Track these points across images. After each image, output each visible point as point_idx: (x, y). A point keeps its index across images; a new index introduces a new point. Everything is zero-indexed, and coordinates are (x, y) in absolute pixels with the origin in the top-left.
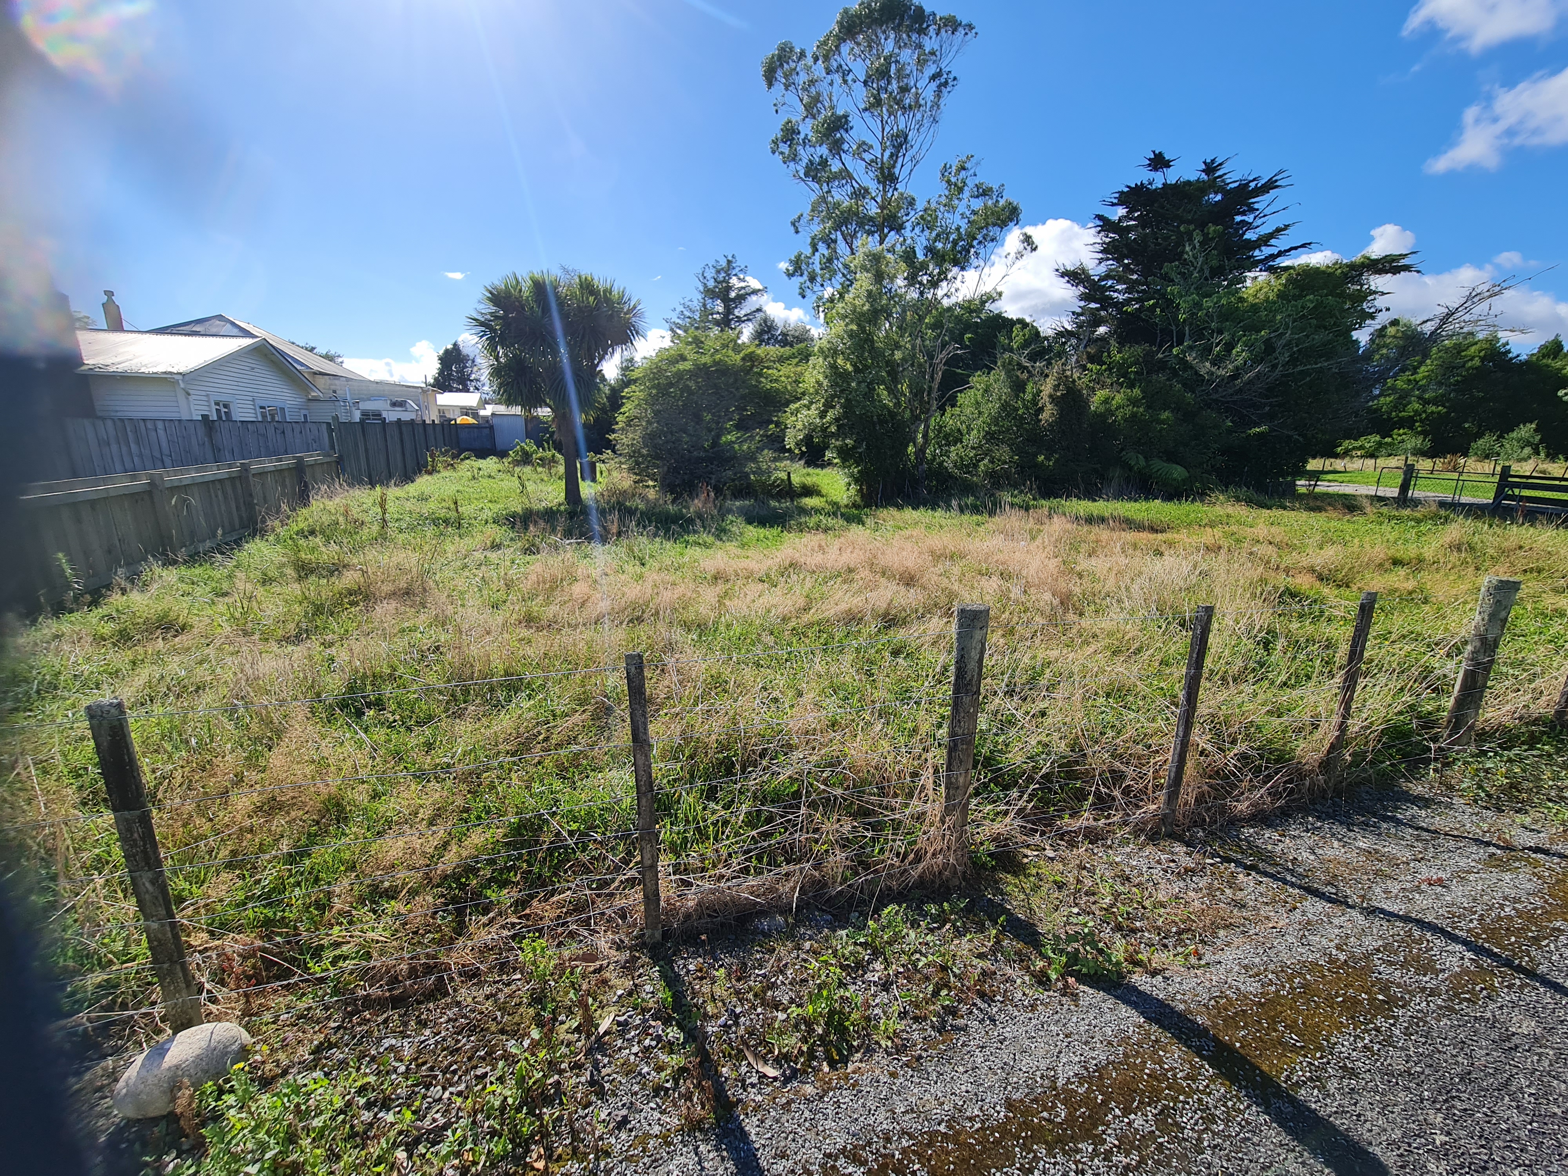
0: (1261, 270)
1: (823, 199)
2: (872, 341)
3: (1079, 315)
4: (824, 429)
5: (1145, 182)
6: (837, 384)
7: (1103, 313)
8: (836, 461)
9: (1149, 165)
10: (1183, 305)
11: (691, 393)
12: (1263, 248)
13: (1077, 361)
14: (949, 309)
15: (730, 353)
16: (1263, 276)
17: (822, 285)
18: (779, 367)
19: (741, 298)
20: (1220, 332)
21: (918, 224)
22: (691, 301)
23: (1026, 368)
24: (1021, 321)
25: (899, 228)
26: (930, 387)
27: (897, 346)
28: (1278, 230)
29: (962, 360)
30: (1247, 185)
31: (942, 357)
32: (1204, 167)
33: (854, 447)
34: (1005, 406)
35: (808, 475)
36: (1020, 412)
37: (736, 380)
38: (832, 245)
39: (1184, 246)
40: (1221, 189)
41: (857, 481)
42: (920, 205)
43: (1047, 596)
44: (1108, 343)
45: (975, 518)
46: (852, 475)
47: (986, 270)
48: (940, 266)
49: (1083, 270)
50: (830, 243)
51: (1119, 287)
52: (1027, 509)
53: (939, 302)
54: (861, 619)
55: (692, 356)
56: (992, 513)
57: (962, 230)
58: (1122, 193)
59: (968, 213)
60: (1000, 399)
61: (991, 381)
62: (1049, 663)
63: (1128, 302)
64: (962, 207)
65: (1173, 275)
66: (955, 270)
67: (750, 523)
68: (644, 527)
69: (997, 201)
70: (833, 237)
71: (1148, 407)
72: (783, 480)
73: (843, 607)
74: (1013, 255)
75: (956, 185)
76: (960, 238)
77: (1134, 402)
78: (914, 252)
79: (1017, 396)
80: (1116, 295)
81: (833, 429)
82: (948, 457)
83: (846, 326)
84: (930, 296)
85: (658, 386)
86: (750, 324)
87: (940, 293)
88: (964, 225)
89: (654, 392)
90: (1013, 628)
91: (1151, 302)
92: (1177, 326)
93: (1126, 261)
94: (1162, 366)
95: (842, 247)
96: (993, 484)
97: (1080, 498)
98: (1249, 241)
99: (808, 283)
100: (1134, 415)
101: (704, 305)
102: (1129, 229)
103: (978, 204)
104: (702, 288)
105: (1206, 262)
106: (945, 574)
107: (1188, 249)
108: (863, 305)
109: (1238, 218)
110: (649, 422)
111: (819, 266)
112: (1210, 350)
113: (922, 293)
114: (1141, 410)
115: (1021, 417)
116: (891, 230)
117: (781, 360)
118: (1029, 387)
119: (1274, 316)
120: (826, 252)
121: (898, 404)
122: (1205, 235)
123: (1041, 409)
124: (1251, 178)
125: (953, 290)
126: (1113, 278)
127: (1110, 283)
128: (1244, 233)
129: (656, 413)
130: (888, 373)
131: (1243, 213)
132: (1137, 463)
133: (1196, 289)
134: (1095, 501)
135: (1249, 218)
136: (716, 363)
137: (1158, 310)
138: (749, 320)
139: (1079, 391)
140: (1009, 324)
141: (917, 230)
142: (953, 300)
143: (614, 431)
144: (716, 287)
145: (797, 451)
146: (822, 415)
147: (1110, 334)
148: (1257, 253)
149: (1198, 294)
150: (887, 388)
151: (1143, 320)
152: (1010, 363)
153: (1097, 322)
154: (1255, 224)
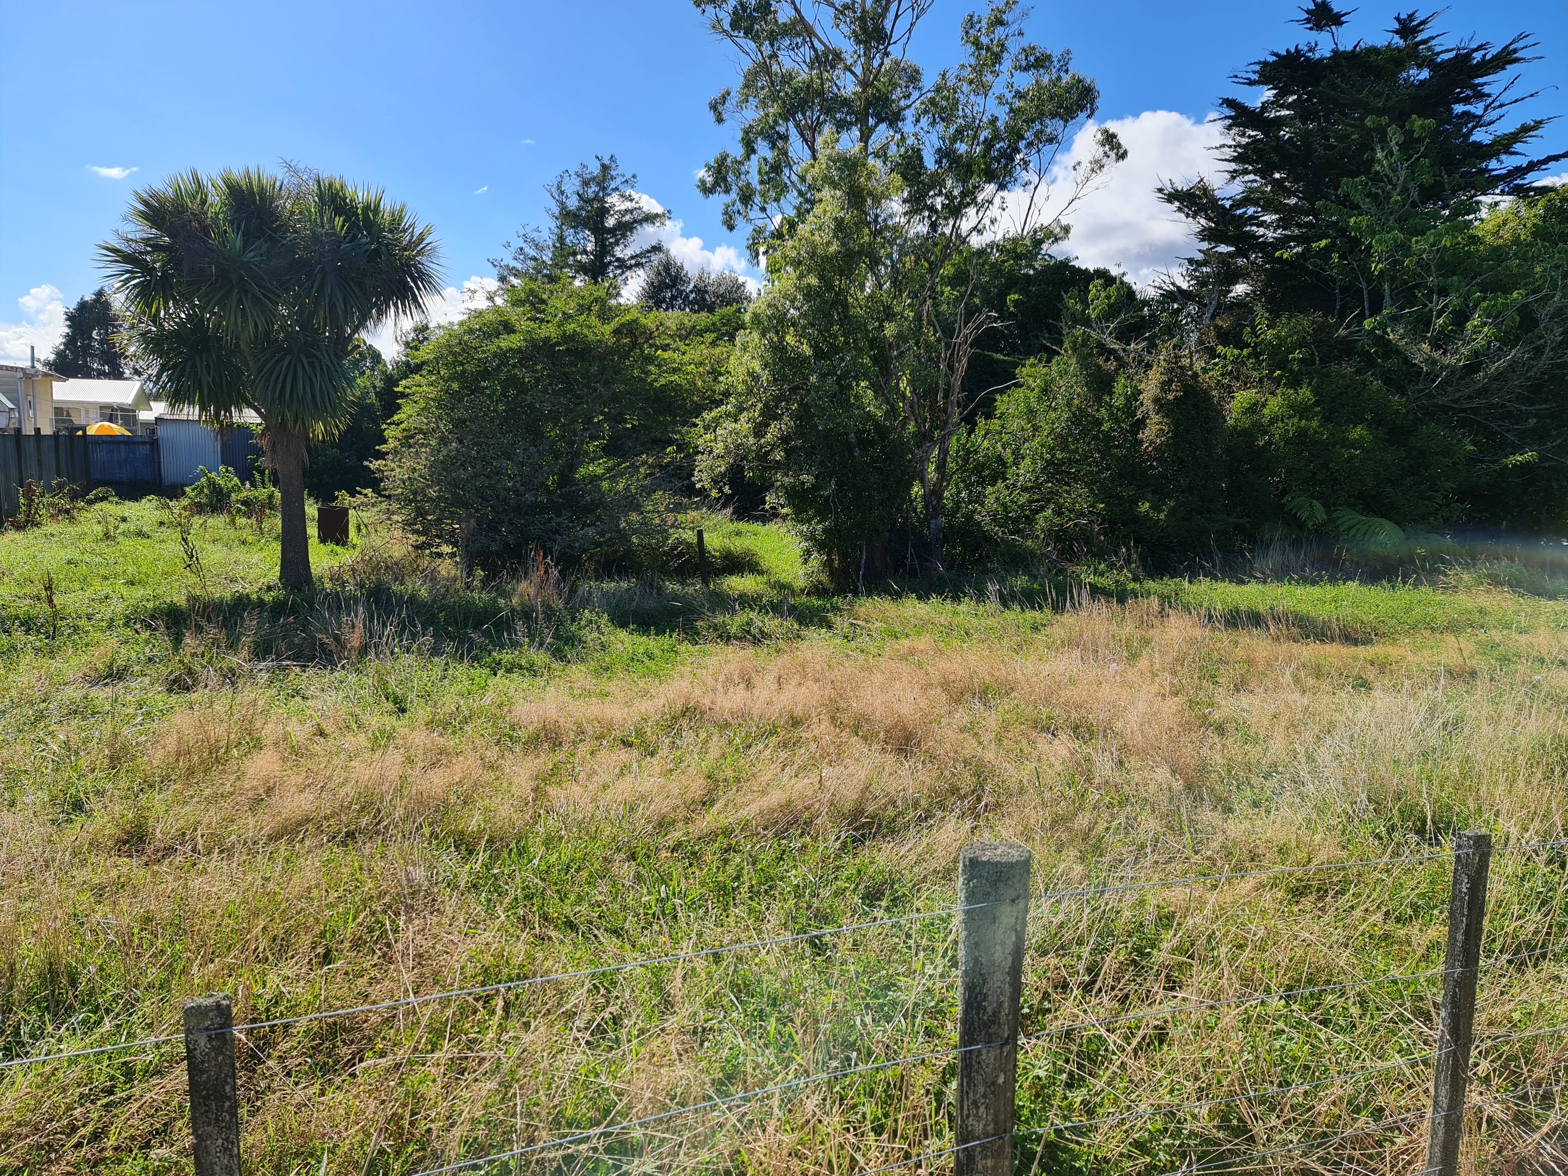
0: (1503, 193)
1: (764, 68)
2: (846, 306)
3: (1199, 264)
4: (762, 456)
5: (1303, 47)
6: (784, 379)
7: (1241, 261)
8: (785, 511)
9: (1308, 20)
10: (1377, 248)
11: (523, 389)
12: (1503, 157)
13: (1200, 342)
14: (981, 253)
15: (594, 320)
16: (1507, 202)
17: (763, 209)
18: (683, 348)
19: (625, 228)
20: (1443, 292)
21: (925, 112)
22: (537, 230)
23: (1114, 351)
24: (1103, 275)
25: (894, 119)
26: (948, 384)
27: (889, 314)
28: (1525, 129)
29: (1004, 337)
30: (1468, 56)
31: (966, 332)
32: (1397, 26)
33: (815, 487)
34: (1078, 418)
35: (738, 534)
36: (1105, 427)
37: (603, 370)
38: (780, 144)
39: (1374, 150)
40: (1429, 62)
41: (821, 546)
42: (929, 81)
43: (1162, 774)
44: (1252, 311)
45: (1031, 615)
46: (811, 537)
47: (1042, 188)
48: (964, 181)
49: (1205, 190)
50: (776, 139)
51: (1267, 218)
52: (1121, 601)
53: (964, 241)
54: (808, 823)
55: (524, 325)
56: (1058, 608)
57: (1000, 124)
58: (1265, 64)
59: (1009, 96)
60: (1069, 405)
61: (1054, 374)
62: (1170, 917)
63: (1282, 242)
64: (999, 86)
65: (1357, 198)
66: (990, 188)
67: (623, 625)
68: (414, 636)
69: (1059, 78)
70: (781, 129)
71: (1327, 419)
72: (689, 545)
73: (776, 797)
74: (1086, 166)
75: (988, 49)
76: (996, 137)
77: (1301, 410)
78: (920, 158)
79: (1099, 400)
80: (1261, 231)
81: (778, 455)
82: (982, 505)
83: (801, 277)
84: (947, 231)
85: (461, 377)
86: (641, 272)
87: (965, 226)
88: (1003, 116)
89: (455, 386)
90: (1100, 839)
91: (1323, 243)
92: (1369, 282)
93: (1277, 176)
94: (1347, 348)
95: (797, 147)
96: (1062, 552)
97: (1215, 578)
98: (1478, 145)
99: (739, 206)
100: (1302, 433)
101: (561, 239)
102: (1279, 122)
103: (1025, 81)
104: (556, 211)
105: (1411, 176)
106: (971, 729)
107: (1380, 155)
108: (828, 244)
109: (1459, 108)
110: (444, 441)
111: (757, 178)
112: (1428, 323)
113: (934, 226)
114: (1315, 423)
115: (1108, 437)
116: (881, 120)
117: (687, 334)
118: (1120, 386)
119: (1531, 268)
120: (770, 155)
121: (892, 412)
122: (1408, 134)
123: (1141, 424)
124: (1474, 45)
125: (987, 221)
126: (1255, 203)
127: (1251, 210)
128: (1470, 132)
129: (459, 424)
130: (874, 359)
131: (1466, 100)
132: (1312, 515)
133: (1399, 220)
134: (1241, 582)
135: (1477, 108)
136: (567, 338)
137: (1335, 257)
138: (638, 265)
139: (1205, 392)
140: (1084, 277)
141: (924, 122)
142: (987, 238)
143: (381, 455)
144: (580, 208)
145: (714, 493)
146: (759, 431)
147: (1254, 296)
148: (1493, 164)
149: (1401, 230)
150: (873, 386)
151: (1310, 273)
152: (1084, 344)
153: (1232, 277)
154: (1487, 118)
